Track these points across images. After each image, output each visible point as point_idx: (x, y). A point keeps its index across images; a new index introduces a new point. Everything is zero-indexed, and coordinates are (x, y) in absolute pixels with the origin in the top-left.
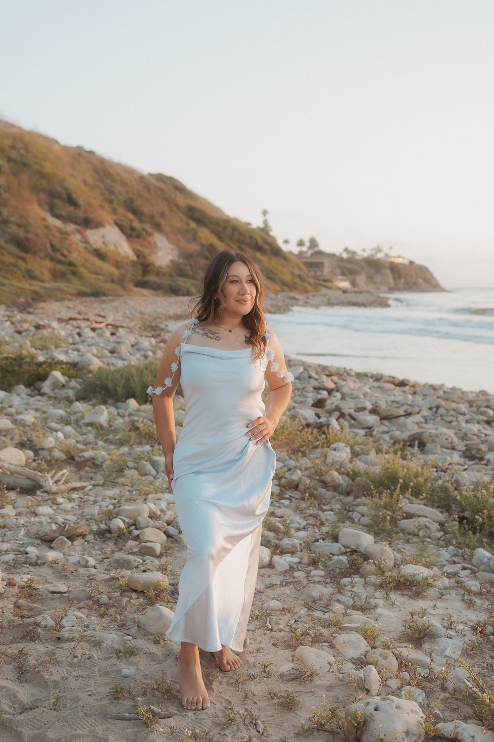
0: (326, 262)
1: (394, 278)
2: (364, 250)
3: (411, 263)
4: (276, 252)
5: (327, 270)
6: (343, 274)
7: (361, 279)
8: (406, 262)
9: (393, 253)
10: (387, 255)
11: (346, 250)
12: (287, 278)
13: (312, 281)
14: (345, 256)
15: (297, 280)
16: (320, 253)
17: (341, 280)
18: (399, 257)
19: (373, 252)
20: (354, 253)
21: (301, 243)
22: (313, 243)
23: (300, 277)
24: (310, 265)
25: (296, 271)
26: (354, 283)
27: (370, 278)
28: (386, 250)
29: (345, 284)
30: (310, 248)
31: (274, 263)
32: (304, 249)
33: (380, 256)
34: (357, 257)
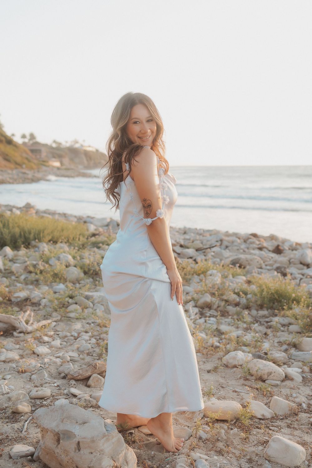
0: (43, 149)
1: (87, 160)
2: (67, 142)
3: (97, 151)
4: (9, 142)
5: (44, 154)
6: (54, 157)
7: (66, 161)
8: (94, 150)
9: (86, 144)
10: (82, 146)
11: (55, 142)
12: (19, 159)
13: (36, 161)
14: (54, 145)
15: (26, 161)
16: (37, 143)
17: (54, 161)
18: (89, 146)
19: (73, 144)
20: (60, 144)
21: (24, 136)
22: (32, 136)
23: (27, 159)
24: (32, 151)
25: (24, 155)
26: (62, 164)
27: (72, 160)
28: (81, 142)
29: (57, 164)
30: (30, 140)
31: (8, 149)
32: (26, 140)
33: (77, 146)
34: (62, 147)
